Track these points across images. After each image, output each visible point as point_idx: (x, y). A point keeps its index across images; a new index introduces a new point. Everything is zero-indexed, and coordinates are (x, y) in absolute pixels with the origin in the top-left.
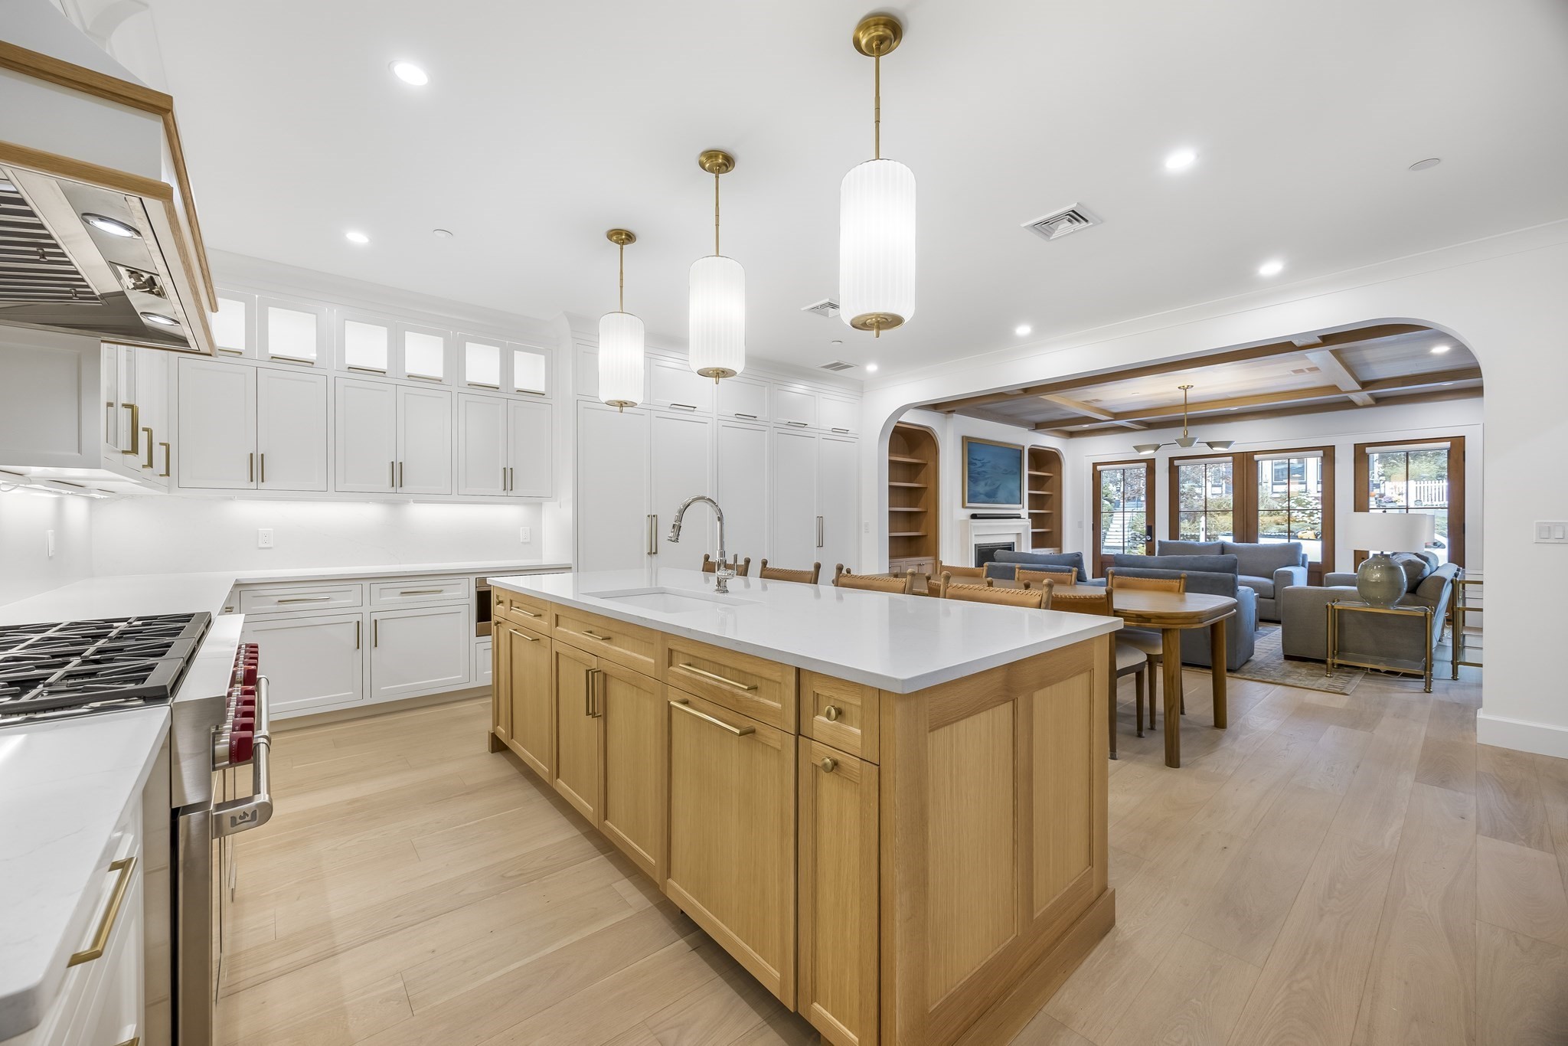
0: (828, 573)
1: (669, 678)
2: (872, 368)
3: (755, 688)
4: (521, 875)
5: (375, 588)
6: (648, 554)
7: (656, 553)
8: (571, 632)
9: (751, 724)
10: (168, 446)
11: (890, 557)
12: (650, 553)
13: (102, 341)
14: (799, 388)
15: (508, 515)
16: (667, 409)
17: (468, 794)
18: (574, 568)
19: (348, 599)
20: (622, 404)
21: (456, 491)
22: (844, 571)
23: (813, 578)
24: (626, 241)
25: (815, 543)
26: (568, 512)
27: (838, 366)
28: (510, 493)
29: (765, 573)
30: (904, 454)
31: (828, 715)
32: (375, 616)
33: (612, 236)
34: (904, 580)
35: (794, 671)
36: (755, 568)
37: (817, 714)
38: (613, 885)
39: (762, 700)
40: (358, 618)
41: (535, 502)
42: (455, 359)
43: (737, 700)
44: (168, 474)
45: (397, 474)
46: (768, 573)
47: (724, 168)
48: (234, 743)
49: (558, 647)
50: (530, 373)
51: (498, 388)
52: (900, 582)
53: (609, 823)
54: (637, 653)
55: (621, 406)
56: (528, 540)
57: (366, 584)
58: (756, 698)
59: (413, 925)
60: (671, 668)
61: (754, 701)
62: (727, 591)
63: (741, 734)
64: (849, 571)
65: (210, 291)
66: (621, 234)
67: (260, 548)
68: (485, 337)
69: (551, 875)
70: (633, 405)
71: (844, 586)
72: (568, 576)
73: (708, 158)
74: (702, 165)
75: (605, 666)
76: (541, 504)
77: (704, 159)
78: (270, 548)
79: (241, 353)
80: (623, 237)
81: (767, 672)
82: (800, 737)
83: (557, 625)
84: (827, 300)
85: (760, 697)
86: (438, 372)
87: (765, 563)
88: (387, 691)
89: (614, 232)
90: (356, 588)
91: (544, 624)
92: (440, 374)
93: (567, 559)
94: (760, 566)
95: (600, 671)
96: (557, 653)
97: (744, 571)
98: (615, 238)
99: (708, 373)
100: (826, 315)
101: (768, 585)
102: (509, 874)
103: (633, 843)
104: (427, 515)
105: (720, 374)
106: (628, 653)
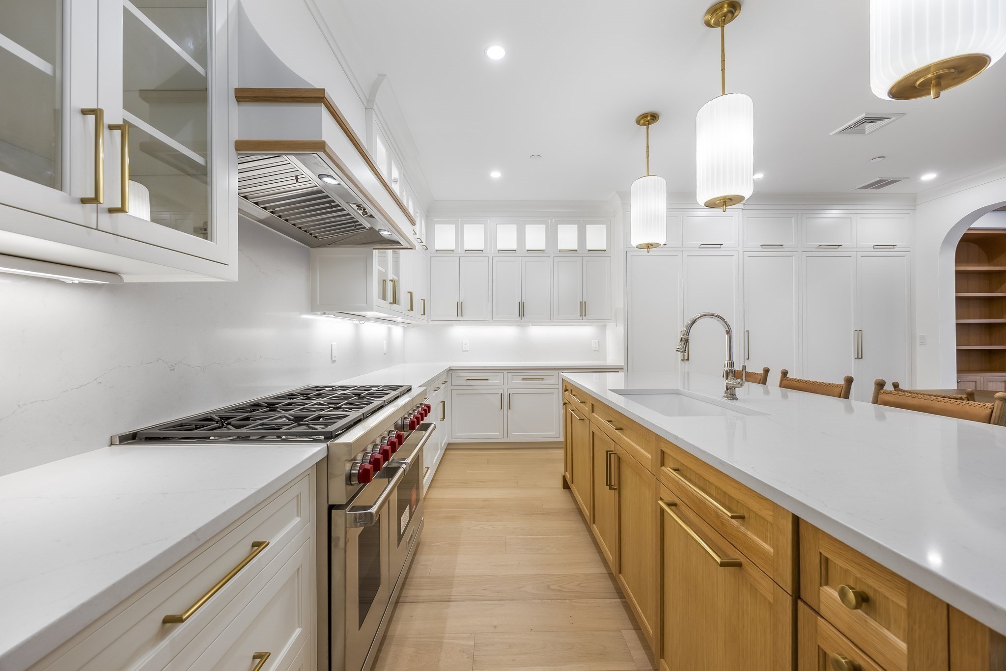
0: (863, 388)
1: (661, 477)
2: (929, 177)
3: (742, 517)
4: (560, 591)
5: (510, 375)
6: (682, 360)
7: (688, 360)
8: (600, 418)
9: (738, 556)
10: (424, 300)
11: (959, 371)
12: (683, 360)
13: (374, 249)
14: (833, 214)
15: (584, 332)
16: (697, 249)
17: (543, 514)
18: (625, 369)
19: (496, 380)
20: (649, 246)
21: (553, 317)
22: (889, 387)
23: (845, 391)
24: (651, 121)
25: (853, 354)
26: (621, 329)
27: (879, 184)
28: (584, 318)
29: (784, 382)
30: (979, 262)
31: (843, 594)
32: (510, 391)
33: (640, 121)
34: (989, 405)
35: (790, 519)
36: (774, 378)
37: (827, 584)
38: (623, 632)
39: (749, 533)
40: (501, 392)
41: (602, 322)
42: (552, 236)
43: (722, 523)
44: (424, 314)
45: (522, 309)
46: (787, 383)
47: (730, 15)
48: (361, 471)
49: (593, 428)
50: (596, 237)
51: (576, 251)
52: (981, 407)
53: (622, 576)
54: (639, 446)
55: (649, 247)
56: (597, 349)
57: (505, 372)
58: (743, 529)
59: (490, 600)
60: (663, 468)
61: (740, 532)
62: (737, 399)
63: (722, 564)
64: (896, 386)
65: (406, 213)
66: (647, 117)
67: (464, 351)
68: (568, 220)
69: (580, 601)
70: (658, 245)
71: (886, 403)
72: (621, 375)
73: (712, 15)
74: (708, 24)
75: (619, 451)
76: (606, 325)
77: (708, 17)
78: (467, 351)
79: (453, 251)
80: (649, 118)
81: (754, 505)
82: (799, 601)
83: (593, 412)
84: (863, 115)
85: (748, 530)
86: (542, 246)
87: (785, 374)
88: (516, 436)
89: (641, 117)
90: (500, 374)
91: (586, 408)
92: (543, 247)
93: (620, 362)
94: (779, 376)
95: (616, 453)
96: (593, 433)
97: (763, 379)
98: (642, 122)
99: (715, 204)
100: (863, 132)
101: (788, 394)
102: (553, 587)
103: (637, 605)
104: (539, 332)
105: (726, 202)
106: (634, 444)
